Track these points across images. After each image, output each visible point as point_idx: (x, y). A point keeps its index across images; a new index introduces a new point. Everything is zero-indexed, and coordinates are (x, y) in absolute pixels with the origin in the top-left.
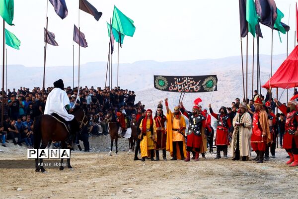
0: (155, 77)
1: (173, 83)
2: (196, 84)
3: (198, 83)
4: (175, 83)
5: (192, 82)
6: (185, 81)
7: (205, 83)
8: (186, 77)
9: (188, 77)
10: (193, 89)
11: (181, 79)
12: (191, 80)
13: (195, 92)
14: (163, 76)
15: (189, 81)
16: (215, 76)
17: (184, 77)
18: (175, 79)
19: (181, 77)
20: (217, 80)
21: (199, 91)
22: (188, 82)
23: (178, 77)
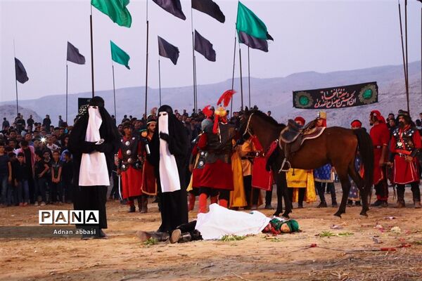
0: (295, 93)
1: (320, 99)
2: (350, 96)
3: (352, 95)
4: (322, 98)
5: (344, 94)
6: (334, 94)
7: (361, 93)
8: (335, 88)
9: (338, 88)
10: (346, 103)
11: (329, 91)
12: (343, 92)
13: (349, 106)
14: (304, 91)
15: (340, 93)
16: (375, 83)
17: (332, 89)
18: (322, 92)
19: (329, 90)
20: (377, 87)
21: (354, 105)
22: (339, 95)
23: (325, 90)
